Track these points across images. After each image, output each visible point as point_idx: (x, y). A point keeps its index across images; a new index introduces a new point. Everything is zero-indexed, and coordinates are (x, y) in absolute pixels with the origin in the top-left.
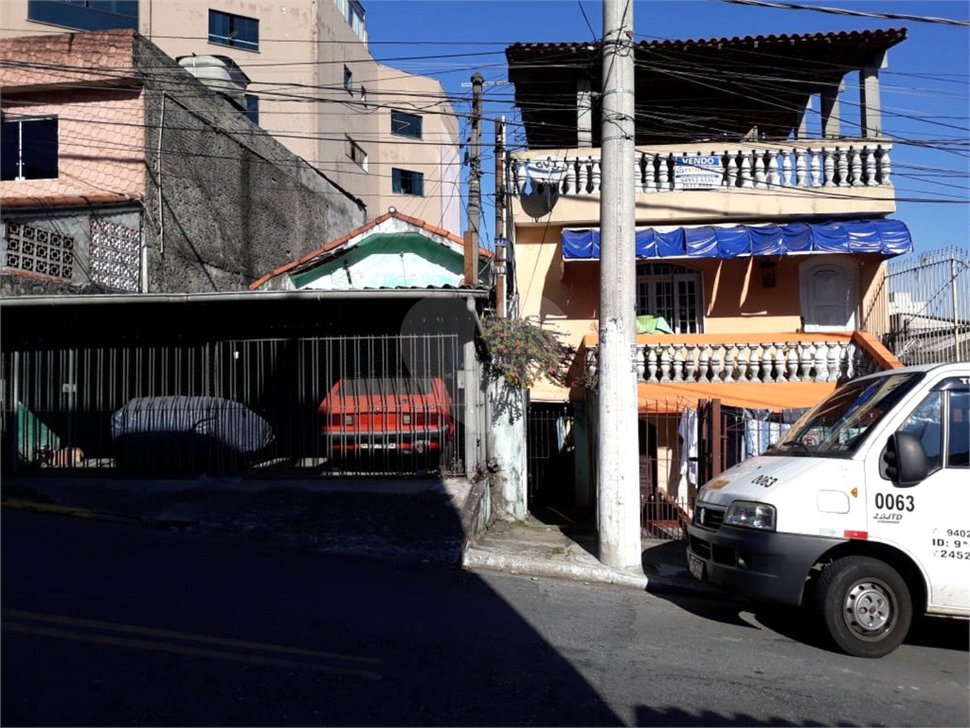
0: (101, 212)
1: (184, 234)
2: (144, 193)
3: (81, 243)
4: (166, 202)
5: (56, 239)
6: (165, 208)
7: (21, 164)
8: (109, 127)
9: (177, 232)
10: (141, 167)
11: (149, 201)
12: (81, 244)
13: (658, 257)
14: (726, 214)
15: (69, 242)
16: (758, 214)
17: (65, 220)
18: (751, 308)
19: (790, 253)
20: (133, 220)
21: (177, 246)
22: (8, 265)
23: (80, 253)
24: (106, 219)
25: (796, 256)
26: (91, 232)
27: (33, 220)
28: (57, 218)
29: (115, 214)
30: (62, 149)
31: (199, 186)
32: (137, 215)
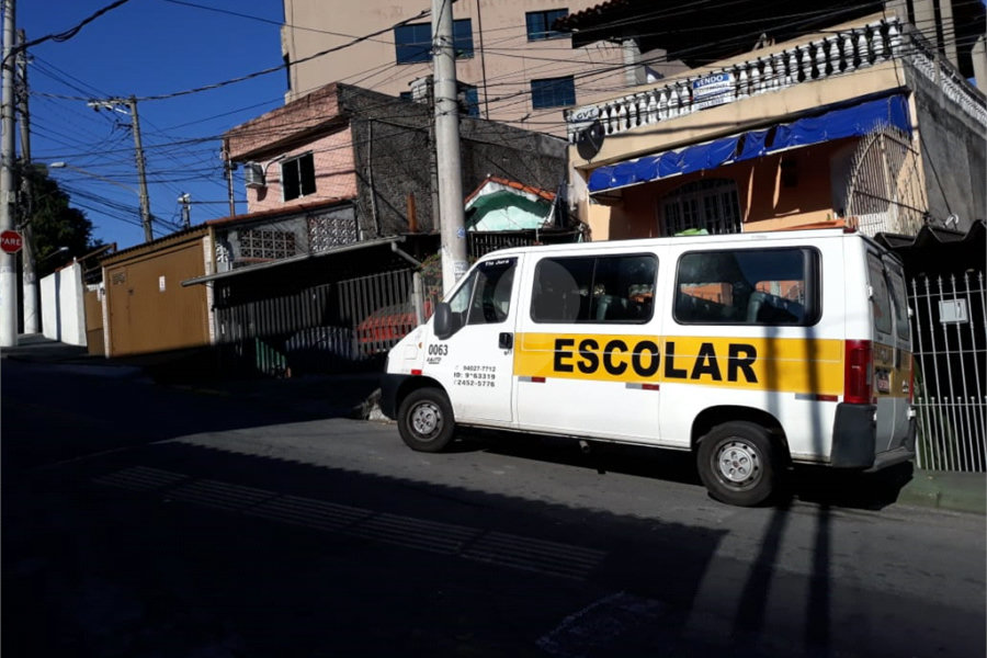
0: (315, 212)
1: (401, 216)
2: (356, 193)
3: (301, 235)
4: (381, 197)
5: (279, 235)
6: (380, 201)
7: (301, 186)
8: (337, 151)
9: (393, 216)
10: (353, 175)
11: (362, 198)
12: (301, 237)
13: (658, 178)
14: (738, 123)
15: (291, 236)
16: (767, 118)
17: (286, 223)
18: (784, 209)
19: (768, 153)
20: (348, 213)
21: (393, 226)
22: (243, 255)
23: (301, 242)
24: (322, 216)
25: (774, 155)
26: (308, 226)
27: (258, 225)
28: (279, 221)
29: (330, 212)
30: (316, 173)
31: (414, 179)
32: (351, 210)
